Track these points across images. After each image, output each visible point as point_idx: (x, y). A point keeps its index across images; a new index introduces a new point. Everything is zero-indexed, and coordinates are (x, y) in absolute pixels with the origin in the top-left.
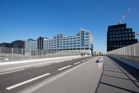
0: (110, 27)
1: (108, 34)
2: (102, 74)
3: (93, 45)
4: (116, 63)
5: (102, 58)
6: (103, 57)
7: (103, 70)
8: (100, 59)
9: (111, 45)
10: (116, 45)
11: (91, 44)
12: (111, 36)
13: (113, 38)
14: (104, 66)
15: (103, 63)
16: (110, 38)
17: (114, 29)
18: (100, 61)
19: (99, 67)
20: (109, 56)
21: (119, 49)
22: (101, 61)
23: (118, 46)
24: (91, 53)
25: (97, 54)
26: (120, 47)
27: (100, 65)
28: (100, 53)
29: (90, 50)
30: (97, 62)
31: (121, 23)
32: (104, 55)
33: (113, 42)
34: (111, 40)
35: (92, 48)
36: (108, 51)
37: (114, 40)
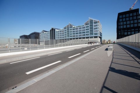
1: (118, 22)
2: (112, 62)
3: (101, 34)
4: (127, 51)
5: (112, 46)
6: (112, 45)
7: (113, 58)
8: (109, 47)
9: (121, 32)
10: (127, 32)
11: (100, 32)
12: (121, 23)
13: (123, 25)
14: (114, 54)
15: (112, 51)
16: (120, 25)
17: (124, 16)
19: (109, 55)
20: (119, 44)
21: (130, 36)
22: (111, 49)
23: (129, 33)
24: (100, 42)
25: (106, 42)
26: (131, 34)
27: (110, 53)
28: (109, 41)
29: (99, 39)
30: (107, 49)
31: (133, 8)
33: (124, 29)
34: (121, 27)
35: (101, 37)
36: (118, 38)
37: (125, 27)
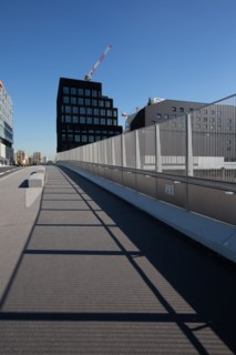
0: (64, 83)
1: (60, 102)
2: (36, 224)
3: (11, 129)
4: (77, 186)
5: (41, 171)
6: (43, 168)
7: (41, 209)
8: (34, 177)
9: (67, 133)
10: (81, 134)
11: (6, 124)
12: (68, 109)
13: (72, 115)
14: (45, 197)
15: (41, 189)
16: (65, 114)
17: (74, 91)
18: (35, 181)
19: (28, 204)
20: (62, 166)
22: (38, 183)
23: (84, 139)
24: (7, 156)
25: (26, 157)
27: (33, 194)
28: (37, 155)
29: (3, 146)
30: (25, 184)
32: (50, 163)
33: (73, 126)
34: (68, 119)
35: (9, 140)
36: (60, 149)
37: (75, 120)
